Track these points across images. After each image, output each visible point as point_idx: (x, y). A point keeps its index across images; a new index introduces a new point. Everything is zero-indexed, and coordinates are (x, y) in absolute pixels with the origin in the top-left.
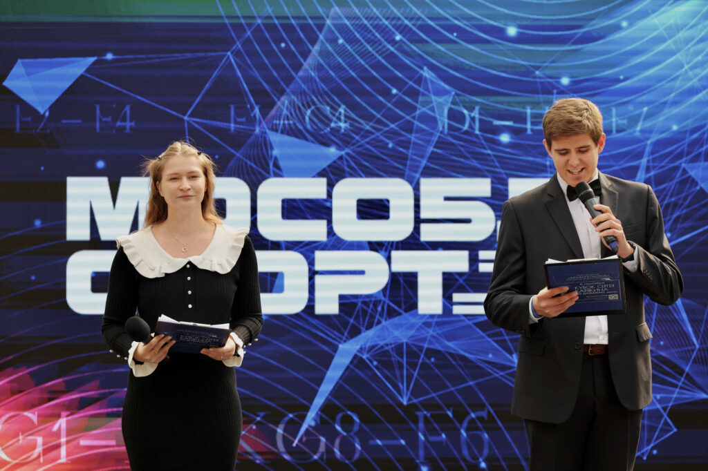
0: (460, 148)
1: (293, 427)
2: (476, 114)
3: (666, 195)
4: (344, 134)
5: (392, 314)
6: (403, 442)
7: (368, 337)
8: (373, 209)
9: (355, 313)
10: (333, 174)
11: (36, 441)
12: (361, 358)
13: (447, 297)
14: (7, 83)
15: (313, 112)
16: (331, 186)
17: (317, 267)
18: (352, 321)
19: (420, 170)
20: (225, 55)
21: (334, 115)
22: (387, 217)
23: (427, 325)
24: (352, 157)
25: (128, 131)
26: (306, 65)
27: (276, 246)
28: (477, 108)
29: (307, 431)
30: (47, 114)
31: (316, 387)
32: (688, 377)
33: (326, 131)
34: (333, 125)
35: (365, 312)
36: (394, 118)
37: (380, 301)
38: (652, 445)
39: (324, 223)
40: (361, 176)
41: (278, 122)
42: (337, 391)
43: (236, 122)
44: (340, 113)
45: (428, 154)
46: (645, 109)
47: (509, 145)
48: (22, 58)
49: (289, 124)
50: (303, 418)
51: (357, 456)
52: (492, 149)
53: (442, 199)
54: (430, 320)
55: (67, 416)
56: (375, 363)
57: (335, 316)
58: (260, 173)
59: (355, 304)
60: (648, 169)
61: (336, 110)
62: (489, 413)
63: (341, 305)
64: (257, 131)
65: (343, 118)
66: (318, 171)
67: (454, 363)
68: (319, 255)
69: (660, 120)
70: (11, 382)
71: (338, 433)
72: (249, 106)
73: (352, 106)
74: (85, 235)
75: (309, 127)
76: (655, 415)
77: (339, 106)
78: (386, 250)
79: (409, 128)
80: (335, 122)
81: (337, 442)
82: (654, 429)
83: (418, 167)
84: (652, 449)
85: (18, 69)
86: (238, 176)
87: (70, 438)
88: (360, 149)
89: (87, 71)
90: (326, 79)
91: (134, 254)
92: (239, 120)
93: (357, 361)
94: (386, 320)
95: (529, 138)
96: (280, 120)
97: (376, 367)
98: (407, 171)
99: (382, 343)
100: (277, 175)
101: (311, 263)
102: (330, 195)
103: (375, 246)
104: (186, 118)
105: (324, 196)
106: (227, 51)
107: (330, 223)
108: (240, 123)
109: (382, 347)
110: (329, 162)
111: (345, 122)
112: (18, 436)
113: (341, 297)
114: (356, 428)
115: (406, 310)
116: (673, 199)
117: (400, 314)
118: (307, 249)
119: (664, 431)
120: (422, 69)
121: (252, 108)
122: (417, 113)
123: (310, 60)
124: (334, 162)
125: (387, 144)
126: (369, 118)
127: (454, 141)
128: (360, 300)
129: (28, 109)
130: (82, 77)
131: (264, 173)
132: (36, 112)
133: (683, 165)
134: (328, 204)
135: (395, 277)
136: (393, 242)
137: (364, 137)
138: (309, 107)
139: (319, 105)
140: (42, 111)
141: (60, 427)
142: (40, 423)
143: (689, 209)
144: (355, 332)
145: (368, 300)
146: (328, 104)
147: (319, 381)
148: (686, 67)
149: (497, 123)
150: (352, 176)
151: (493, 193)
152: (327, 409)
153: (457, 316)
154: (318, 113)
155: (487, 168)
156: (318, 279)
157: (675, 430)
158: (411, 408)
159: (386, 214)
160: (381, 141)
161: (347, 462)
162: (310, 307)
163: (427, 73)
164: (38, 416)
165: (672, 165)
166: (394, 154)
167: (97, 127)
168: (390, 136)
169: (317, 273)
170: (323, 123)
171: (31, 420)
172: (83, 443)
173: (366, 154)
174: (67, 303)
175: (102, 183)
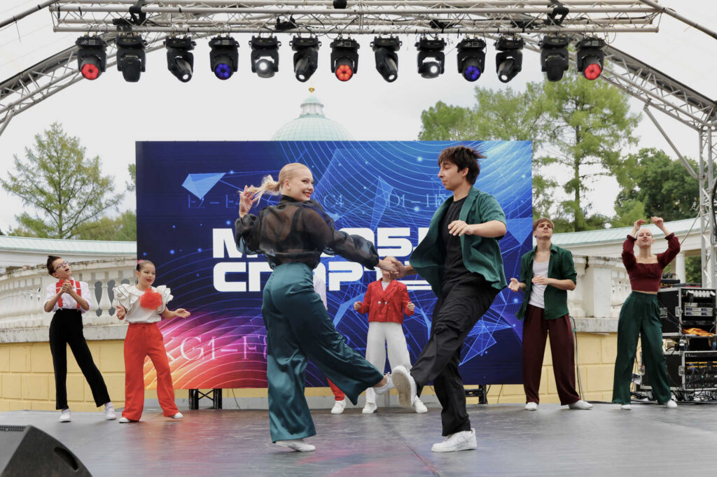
0: (395, 214)
2: (403, 198)
4: (341, 208)
9: (347, 290)
11: (200, 350)
12: (350, 312)
14: (184, 185)
15: (327, 198)
17: (330, 269)
18: (346, 294)
19: (377, 224)
21: (337, 199)
24: (345, 218)
26: (324, 176)
28: (404, 196)
30: (203, 200)
32: (502, 318)
33: (333, 207)
34: (336, 203)
35: (352, 290)
36: (365, 200)
37: (359, 284)
38: (485, 349)
40: (349, 227)
42: (339, 325)
44: (340, 198)
45: (381, 216)
47: (420, 213)
48: (191, 173)
52: (410, 214)
53: (388, 237)
55: (215, 339)
57: (338, 291)
59: (348, 286)
61: (338, 197)
63: (341, 286)
65: (341, 200)
68: (330, 263)
73: (345, 194)
74: (222, 256)
76: (486, 335)
77: (339, 195)
79: (372, 204)
80: (338, 202)
82: (486, 342)
84: (485, 351)
85: (189, 177)
87: (216, 348)
88: (349, 215)
89: (221, 179)
90: (333, 182)
93: (348, 312)
94: (361, 293)
95: (428, 209)
98: (371, 224)
101: (326, 267)
111: (342, 202)
112: (192, 348)
113: (341, 283)
118: (324, 261)
119: (490, 343)
120: (378, 177)
122: (376, 198)
123: (325, 173)
125: (362, 212)
126: (352, 199)
127: (393, 211)
128: (350, 284)
129: (194, 197)
130: (219, 182)
132: (198, 199)
135: (365, 273)
137: (351, 209)
138: (325, 195)
139: (330, 194)
140: (200, 198)
141: (211, 344)
142: (202, 342)
144: (347, 299)
145: (354, 285)
146: (334, 194)
148: (502, 175)
149: (412, 202)
150: (345, 227)
151: (411, 235)
154: (330, 198)
155: (409, 223)
156: (330, 274)
157: (496, 342)
160: (359, 211)
163: (380, 179)
164: (201, 339)
166: (365, 217)
167: (227, 206)
168: (364, 208)
169: (330, 272)
170: (332, 202)
171: (198, 341)
172: (222, 350)
173: (352, 217)
174: (214, 287)
175: (230, 231)
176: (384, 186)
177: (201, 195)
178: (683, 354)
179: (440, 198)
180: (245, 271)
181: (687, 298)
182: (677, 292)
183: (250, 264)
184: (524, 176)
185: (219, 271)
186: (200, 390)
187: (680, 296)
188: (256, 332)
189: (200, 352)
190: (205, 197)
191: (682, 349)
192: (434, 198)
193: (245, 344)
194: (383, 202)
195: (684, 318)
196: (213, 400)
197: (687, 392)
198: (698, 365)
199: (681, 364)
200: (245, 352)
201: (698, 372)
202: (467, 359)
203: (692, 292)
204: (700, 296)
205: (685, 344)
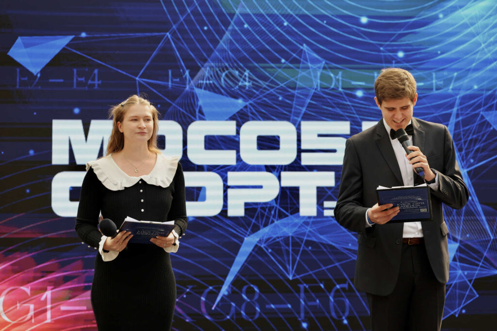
0: (329, 100)
1: (213, 295)
2: (340, 76)
3: (470, 133)
4: (248, 90)
5: (281, 216)
6: (289, 306)
7: (265, 232)
8: (268, 143)
9: (256, 215)
10: (241, 118)
11: (29, 307)
12: (260, 248)
13: (320, 204)
14: (11, 53)
15: (226, 75)
16: (239, 126)
17: (229, 183)
18: (253, 221)
19: (301, 116)
20: (165, 35)
21: (241, 77)
22: (278, 148)
23: (306, 223)
24: (254, 106)
25: (96, 87)
26: (221, 42)
27: (200, 168)
28: (340, 73)
29: (222, 299)
30: (39, 75)
31: (228, 267)
32: (486, 259)
33: (235, 88)
34: (240, 84)
35: (263, 215)
36: (283, 79)
37: (273, 207)
38: (462, 306)
39: (234, 152)
40: (260, 120)
41: (202, 82)
42: (244, 270)
43: (172, 82)
44: (245, 76)
45: (306, 105)
46: (455, 74)
47: (363, 99)
48: (22, 35)
49: (210, 84)
50: (219, 289)
51: (257, 316)
52: (350, 101)
53: (316, 136)
54: (308, 220)
55: (52, 289)
56: (270, 250)
57: (242, 217)
58: (190, 118)
59: (256, 209)
60: (457, 116)
61: (242, 74)
62: (349, 285)
63: (246, 210)
64: (187, 88)
65: (247, 79)
66: (231, 115)
67: (325, 250)
68: (230, 174)
69: (465, 82)
70: (12, 265)
71: (244, 300)
72: (181, 70)
73: (253, 70)
75: (224, 86)
76: (463, 286)
77: (245, 71)
78: (277, 171)
79: (293, 86)
80: (242, 82)
81: (243, 306)
82: (463, 295)
83: (300, 113)
84: (462, 309)
85: (20, 41)
86: (174, 120)
87: (53, 305)
88: (259, 101)
89: (67, 45)
90: (235, 51)
91: (102, 174)
92: (175, 80)
93: (257, 249)
94: (277, 220)
96: (203, 80)
97: (270, 253)
98: (292, 115)
99: (275, 236)
100: (201, 119)
101: (225, 180)
102: (238, 132)
103: (269, 169)
104: (137, 78)
105: (234, 133)
106: (167, 32)
107: (238, 152)
108: (175, 82)
109: (275, 239)
110: (238, 110)
111: (249, 82)
112: (16, 304)
113: (246, 204)
114: (256, 297)
115: (292, 214)
116: (475, 136)
117: (287, 216)
118: (222, 170)
119: (469, 297)
120: (302, 45)
121: (184, 72)
122: (299, 75)
123: (224, 38)
124: (241, 110)
125: (278, 97)
126: (265, 79)
127: (325, 96)
128: (259, 206)
129: (25, 72)
130: (64, 49)
131: (192, 117)
132: (31, 74)
133: (481, 113)
134: (237, 139)
135: (283, 190)
136: (282, 166)
137: (262, 92)
138: (224, 71)
139: (231, 70)
140: (35, 74)
141: (46, 298)
142: (32, 295)
143: (486, 143)
144: (255, 229)
145: (265, 206)
146: (237, 69)
147: (231, 263)
148: (483, 45)
149: (354, 83)
150: (253, 119)
151: (351, 131)
152: (236, 283)
153: (327, 217)
154: (230, 76)
155: (348, 114)
156: (230, 191)
157: (477, 296)
158: (295, 282)
159: (277, 146)
160: (274, 95)
161: (250, 320)
162: (224, 211)
163: (305, 47)
164: (31, 290)
165: (474, 113)
166: (282, 104)
167: (75, 85)
168: (280, 92)
169: (229, 187)
170: (234, 83)
171: (24, 292)
172: (64, 308)
173: (265, 105)
174: (51, 209)
175: (78, 124)
176: (312, 58)
177: (35, 70)
185: (61, 185)
189: (27, 310)
190: (42, 71)
194: (310, 84)
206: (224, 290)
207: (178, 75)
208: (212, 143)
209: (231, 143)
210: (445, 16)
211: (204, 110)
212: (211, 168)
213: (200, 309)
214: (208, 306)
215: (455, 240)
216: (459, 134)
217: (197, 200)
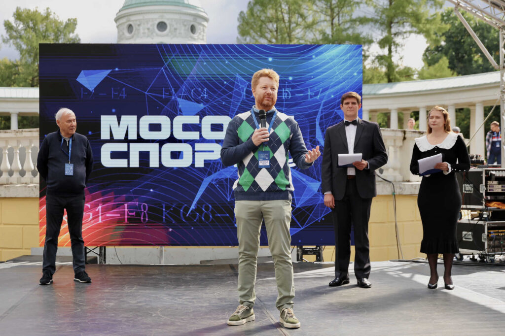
0: (250, 104)
1: (187, 209)
4: (206, 99)
6: (228, 215)
7: (214, 176)
8: (216, 128)
9: (210, 167)
10: (202, 114)
11: (90, 214)
12: (212, 184)
14: (78, 80)
15: (194, 91)
16: (201, 118)
17: (196, 149)
18: (209, 170)
19: (235, 112)
20: (160, 69)
21: (202, 92)
24: (209, 108)
25: (124, 97)
26: (191, 72)
27: (180, 141)
29: (192, 211)
30: (93, 91)
33: (199, 98)
34: (202, 95)
35: (214, 166)
36: (224, 92)
38: (322, 216)
39: (198, 133)
40: (212, 115)
41: (181, 94)
42: (203, 196)
43: (165, 95)
44: (205, 91)
45: (238, 107)
46: (321, 89)
48: (84, 70)
49: (185, 95)
50: (190, 206)
51: (210, 220)
55: (102, 205)
56: (217, 185)
57: (202, 168)
58: (174, 114)
59: (210, 164)
60: (322, 112)
61: (203, 90)
63: (205, 164)
64: (173, 97)
65: (205, 93)
66: (196, 113)
68: (196, 145)
69: (327, 93)
71: (203, 212)
73: (209, 88)
74: (108, 137)
75: (193, 97)
77: (204, 88)
79: (230, 96)
81: (203, 215)
82: (323, 211)
84: (322, 218)
85: (82, 74)
86: (166, 115)
87: (103, 213)
88: (212, 105)
89: (108, 75)
90: (199, 78)
93: (210, 184)
94: (222, 169)
97: (218, 187)
98: (230, 113)
99: (220, 178)
100: (181, 115)
101: (193, 148)
102: (200, 122)
103: (217, 141)
104: (146, 93)
105: (198, 122)
106: (161, 67)
107: (200, 132)
108: (167, 95)
110: (200, 110)
111: (207, 94)
113: (205, 161)
118: (192, 142)
119: (326, 211)
121: (171, 89)
122: (234, 91)
123: (193, 70)
124: (202, 110)
125: (222, 103)
126: (215, 92)
128: (212, 162)
129: (86, 89)
130: (106, 78)
131: (176, 114)
132: (89, 90)
133: (335, 111)
134: (200, 126)
137: (214, 100)
138: (193, 88)
139: (197, 88)
140: (91, 91)
141: (99, 210)
142: (91, 208)
144: (210, 174)
145: (215, 162)
146: (200, 88)
147: (196, 192)
148: (337, 73)
150: (209, 115)
152: (199, 202)
154: (196, 91)
156: (196, 153)
157: (331, 211)
158: (231, 202)
159: (221, 129)
160: (220, 102)
161: (207, 222)
162: (193, 165)
163: (238, 76)
164: (91, 205)
165: (331, 111)
166: (225, 107)
167: (113, 96)
168: (224, 100)
169: (196, 151)
170: (198, 95)
171: (88, 207)
172: (108, 215)
173: (214, 106)
174: (101, 163)
175: (115, 118)
176: (241, 80)
177: (91, 89)
178: (486, 224)
179: (287, 92)
180: (126, 150)
181: (489, 177)
182: (481, 173)
183: (131, 145)
184: (355, 74)
185: (106, 151)
186: (88, 247)
187: (484, 176)
188: (135, 200)
189: (89, 216)
190: (95, 89)
191: (485, 220)
192: (282, 92)
193: (126, 210)
194: (240, 95)
195: (487, 194)
196: (99, 255)
197: (489, 255)
198: (498, 232)
199: (484, 233)
200: (126, 217)
201: (498, 238)
202: (307, 224)
203: (493, 173)
204: (501, 175)
205: (488, 216)
206: (193, 207)
207: (168, 91)
208: (187, 128)
209: (197, 128)
210: (316, 56)
211: (182, 110)
212: (186, 141)
213: (180, 216)
214: (184, 215)
215: (319, 181)
216: (323, 122)
217: (178, 158)
